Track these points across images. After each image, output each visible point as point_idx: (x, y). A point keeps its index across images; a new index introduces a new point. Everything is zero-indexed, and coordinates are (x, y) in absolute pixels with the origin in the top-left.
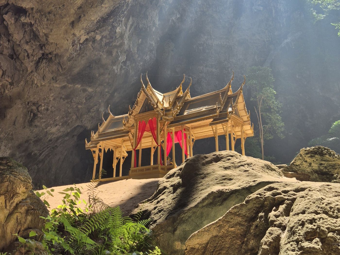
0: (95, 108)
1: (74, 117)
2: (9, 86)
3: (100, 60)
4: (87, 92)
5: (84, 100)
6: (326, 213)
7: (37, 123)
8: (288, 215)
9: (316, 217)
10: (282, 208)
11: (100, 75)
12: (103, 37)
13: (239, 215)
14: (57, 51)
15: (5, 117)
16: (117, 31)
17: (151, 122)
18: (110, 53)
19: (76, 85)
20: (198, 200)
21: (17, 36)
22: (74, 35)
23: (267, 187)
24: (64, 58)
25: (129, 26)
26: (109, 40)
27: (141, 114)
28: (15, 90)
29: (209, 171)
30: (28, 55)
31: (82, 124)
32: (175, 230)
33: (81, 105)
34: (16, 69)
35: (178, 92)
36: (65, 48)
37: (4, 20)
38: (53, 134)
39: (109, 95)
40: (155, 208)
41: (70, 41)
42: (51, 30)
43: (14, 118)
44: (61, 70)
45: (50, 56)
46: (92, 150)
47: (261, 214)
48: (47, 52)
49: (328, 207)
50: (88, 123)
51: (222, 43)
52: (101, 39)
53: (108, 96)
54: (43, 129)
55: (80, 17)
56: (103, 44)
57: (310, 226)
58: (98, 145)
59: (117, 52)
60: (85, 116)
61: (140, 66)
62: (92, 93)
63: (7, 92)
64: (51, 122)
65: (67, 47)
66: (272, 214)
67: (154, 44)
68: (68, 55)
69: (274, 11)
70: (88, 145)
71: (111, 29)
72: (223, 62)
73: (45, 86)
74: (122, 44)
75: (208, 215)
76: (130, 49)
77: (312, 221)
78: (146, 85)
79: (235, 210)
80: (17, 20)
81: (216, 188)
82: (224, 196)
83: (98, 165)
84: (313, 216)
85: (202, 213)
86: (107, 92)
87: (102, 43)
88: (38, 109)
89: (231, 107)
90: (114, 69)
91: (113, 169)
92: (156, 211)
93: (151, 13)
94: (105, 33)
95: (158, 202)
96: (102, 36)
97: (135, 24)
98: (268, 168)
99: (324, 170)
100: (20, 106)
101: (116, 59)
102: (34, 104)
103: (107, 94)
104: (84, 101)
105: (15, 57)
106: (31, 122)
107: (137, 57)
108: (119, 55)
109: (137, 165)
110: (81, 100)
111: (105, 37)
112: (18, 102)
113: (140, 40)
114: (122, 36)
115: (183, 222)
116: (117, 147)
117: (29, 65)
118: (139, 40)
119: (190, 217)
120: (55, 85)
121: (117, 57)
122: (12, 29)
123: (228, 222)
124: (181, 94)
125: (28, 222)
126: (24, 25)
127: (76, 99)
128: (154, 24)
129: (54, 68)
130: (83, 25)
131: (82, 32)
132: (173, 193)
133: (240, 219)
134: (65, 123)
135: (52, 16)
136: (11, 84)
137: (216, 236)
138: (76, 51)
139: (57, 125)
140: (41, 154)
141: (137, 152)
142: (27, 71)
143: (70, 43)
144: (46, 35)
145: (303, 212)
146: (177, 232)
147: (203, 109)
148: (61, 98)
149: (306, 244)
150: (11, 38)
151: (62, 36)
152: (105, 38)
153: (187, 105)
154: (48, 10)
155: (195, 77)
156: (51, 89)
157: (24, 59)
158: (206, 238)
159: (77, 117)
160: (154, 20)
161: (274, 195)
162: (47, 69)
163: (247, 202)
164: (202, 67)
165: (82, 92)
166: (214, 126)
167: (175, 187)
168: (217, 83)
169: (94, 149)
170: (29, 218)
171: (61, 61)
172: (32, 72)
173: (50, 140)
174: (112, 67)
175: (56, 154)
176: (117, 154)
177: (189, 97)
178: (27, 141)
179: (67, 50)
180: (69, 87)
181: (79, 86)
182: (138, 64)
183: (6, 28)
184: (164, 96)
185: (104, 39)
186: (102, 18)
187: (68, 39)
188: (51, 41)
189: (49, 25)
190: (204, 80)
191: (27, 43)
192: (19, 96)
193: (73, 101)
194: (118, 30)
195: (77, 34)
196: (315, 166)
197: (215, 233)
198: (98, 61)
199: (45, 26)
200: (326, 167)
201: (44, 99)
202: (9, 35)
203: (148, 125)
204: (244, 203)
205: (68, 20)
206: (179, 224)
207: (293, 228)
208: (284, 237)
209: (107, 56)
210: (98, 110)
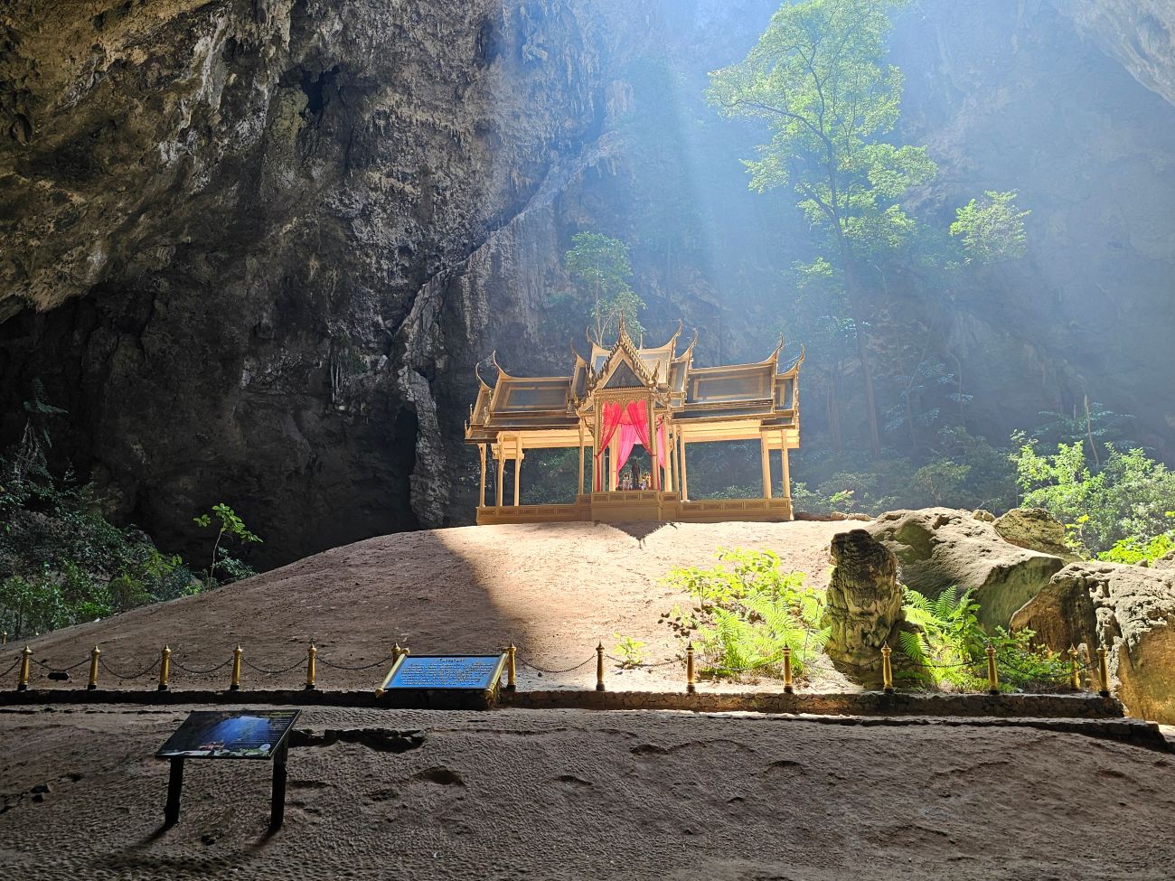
0: (75, 253)
3: (125, 117)
4: (68, 204)
5: (52, 226)
8: (1108, 595)
9: (1150, 599)
10: (1099, 589)
11: (114, 160)
12: (152, 58)
16: (195, 49)
17: (633, 409)
18: (157, 104)
19: (40, 180)
20: (982, 577)
22: (97, 48)
23: (1071, 566)
24: (46, 105)
26: (170, 72)
29: (953, 539)
31: (24, 293)
33: (39, 239)
35: (672, 354)
36: (60, 80)
39: (126, 218)
41: (79, 63)
42: (37, 26)
44: (21, 138)
47: (1080, 595)
49: (1153, 590)
50: (44, 293)
51: (438, 122)
52: (147, 64)
53: (121, 222)
56: (151, 76)
59: (177, 105)
60: (43, 271)
61: (222, 147)
62: (81, 209)
65: (65, 79)
66: (1093, 595)
67: (266, 91)
68: (59, 98)
69: (570, 69)
71: (182, 40)
72: (434, 170)
74: (194, 84)
75: (995, 593)
76: (207, 99)
77: (1148, 603)
79: (1047, 590)
81: (990, 563)
82: (1005, 573)
85: (990, 591)
86: (119, 210)
87: (149, 73)
90: (160, 151)
93: (273, 7)
96: (151, 55)
99: (1049, 539)
101: (173, 125)
103: (120, 214)
104: (52, 230)
107: (217, 122)
108: (182, 113)
110: (42, 224)
111: (161, 60)
113: (234, 75)
114: (199, 62)
118: (230, 75)
119: (982, 596)
127: (31, 219)
130: (129, 26)
131: (118, 42)
133: (1053, 599)
137: (1035, 616)
138: (83, 90)
143: (78, 68)
144: (14, 35)
145: (1133, 594)
149: (1152, 622)
151: (61, 45)
152: (160, 63)
155: (357, 198)
159: (19, 273)
160: (279, 29)
163: (1058, 581)
164: (378, 175)
165: (51, 201)
168: (412, 225)
171: (34, 114)
174: (155, 144)
177: (692, 368)
179: (60, 87)
180: (21, 183)
181: (48, 185)
182: (216, 140)
185: (155, 65)
187: (77, 57)
188: (24, 53)
189: (37, 12)
190: (380, 211)
193: (19, 226)
194: (199, 48)
195: (106, 47)
197: (1033, 613)
198: (119, 123)
200: (1050, 535)
203: (626, 415)
204: (1052, 582)
205: (99, 8)
207: (1130, 609)
208: (1121, 618)
209: (147, 109)
210: (83, 258)
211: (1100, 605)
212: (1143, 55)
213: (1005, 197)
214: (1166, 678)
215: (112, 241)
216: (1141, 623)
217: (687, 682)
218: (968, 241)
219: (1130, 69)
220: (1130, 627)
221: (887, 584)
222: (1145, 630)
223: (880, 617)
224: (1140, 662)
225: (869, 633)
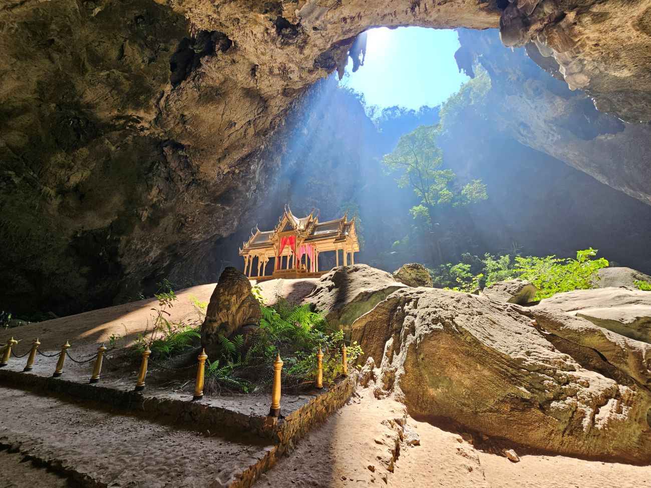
0: (230, 222)
1: (214, 228)
2: (163, 201)
3: (237, 187)
4: (226, 210)
5: (222, 216)
6: (441, 307)
7: (184, 231)
8: (416, 308)
9: (437, 310)
10: (411, 304)
11: (236, 198)
12: (240, 171)
13: (383, 308)
14: (206, 178)
15: (158, 224)
17: (291, 239)
18: (244, 183)
19: (217, 204)
20: (353, 298)
21: (173, 164)
22: (220, 168)
23: (399, 290)
24: (210, 183)
25: (260, 165)
26: (245, 174)
27: (283, 233)
28: (169, 204)
29: (353, 278)
30: (181, 179)
31: (219, 233)
32: (340, 318)
33: (220, 219)
34: (170, 189)
35: (310, 219)
36: (212, 177)
37: (164, 151)
38: (196, 239)
40: (318, 302)
41: (216, 172)
42: (202, 163)
43: (165, 226)
44: (206, 193)
45: (199, 182)
46: (244, 256)
47: (399, 307)
48: (197, 178)
49: (441, 304)
50: (224, 233)
52: (239, 173)
54: (188, 235)
55: (225, 156)
56: (240, 176)
57: (434, 315)
58: (249, 253)
59: (250, 183)
60: (222, 227)
62: (229, 211)
63: (161, 205)
64: (196, 231)
66: (406, 307)
68: (213, 181)
70: (241, 251)
71: (247, 166)
73: (193, 203)
74: (254, 178)
75: (359, 307)
76: (259, 182)
77: (435, 312)
78: (288, 212)
79: (381, 305)
80: (174, 152)
81: (363, 290)
82: (369, 295)
83: (248, 267)
84: (434, 309)
85: (356, 306)
86: (240, 211)
88: (185, 220)
89: (347, 231)
90: (247, 195)
91: (258, 270)
92: (320, 304)
93: (276, 158)
94: (242, 169)
95: (319, 298)
97: (264, 164)
98: (388, 276)
100: (171, 217)
101: (249, 188)
102: (183, 216)
105: (170, 179)
106: (179, 230)
109: (279, 268)
110: (220, 215)
111: (243, 171)
112: (170, 214)
114: (254, 172)
115: (345, 312)
116: (261, 254)
117: (182, 187)
118: (266, 176)
119: (348, 309)
120: (201, 203)
121: (250, 186)
122: (169, 159)
123: (377, 312)
124: (311, 220)
125: (250, 313)
126: (180, 156)
127: (216, 214)
128: (278, 165)
129: (202, 190)
130: (227, 161)
131: (226, 166)
132: (329, 292)
133: (384, 310)
134: (206, 232)
135: (204, 153)
136: (166, 200)
137: (370, 322)
138: (220, 179)
139: (199, 233)
140: (185, 254)
141: (279, 258)
142: (179, 191)
144: (198, 166)
145: (428, 307)
146: (341, 319)
147: (328, 232)
148: (205, 213)
149: (434, 326)
150: (168, 165)
151: (210, 167)
153: (316, 228)
154: (202, 148)
156: (197, 206)
157: (177, 182)
158: (364, 323)
159: (216, 228)
160: (278, 163)
161: (405, 295)
162: (196, 191)
163: (388, 299)
165: (221, 209)
166: (336, 244)
167: (330, 289)
169: (246, 255)
170: (251, 310)
171: (207, 186)
172: (183, 192)
173: (193, 244)
174: (245, 193)
175: (197, 255)
176: (261, 260)
177: (317, 223)
178: (175, 244)
179: (213, 179)
180: (212, 205)
181: (220, 205)
183: (165, 157)
184: (300, 221)
185: (241, 173)
186: (242, 158)
187: (215, 170)
188: (201, 171)
189: (201, 159)
191: (181, 170)
192: (172, 209)
193: (213, 216)
194: (252, 167)
195: (222, 167)
196: (413, 276)
197: (369, 320)
198: (235, 188)
199: (198, 160)
201: (192, 213)
202: (167, 163)
203: (288, 241)
204: (386, 300)
205: (217, 157)
206: (342, 313)
207: (422, 317)
208: (417, 322)
209: (242, 185)
210: (232, 224)
211: (408, 313)
212: (522, 135)
213: (478, 181)
214: (438, 370)
215: (239, 219)
216: (426, 327)
217: (55, 369)
218: (468, 196)
219: (519, 141)
220: (421, 330)
221: (229, 301)
222: (427, 332)
223: (222, 323)
224: (422, 356)
225: (211, 334)
